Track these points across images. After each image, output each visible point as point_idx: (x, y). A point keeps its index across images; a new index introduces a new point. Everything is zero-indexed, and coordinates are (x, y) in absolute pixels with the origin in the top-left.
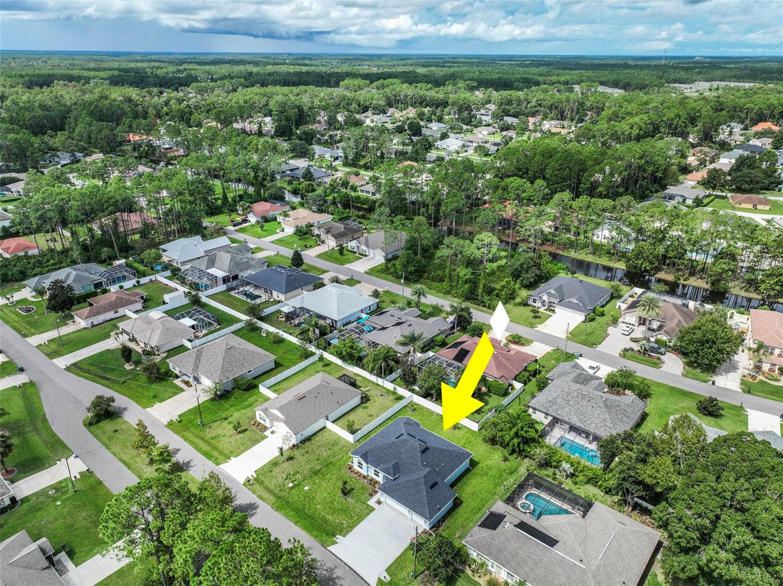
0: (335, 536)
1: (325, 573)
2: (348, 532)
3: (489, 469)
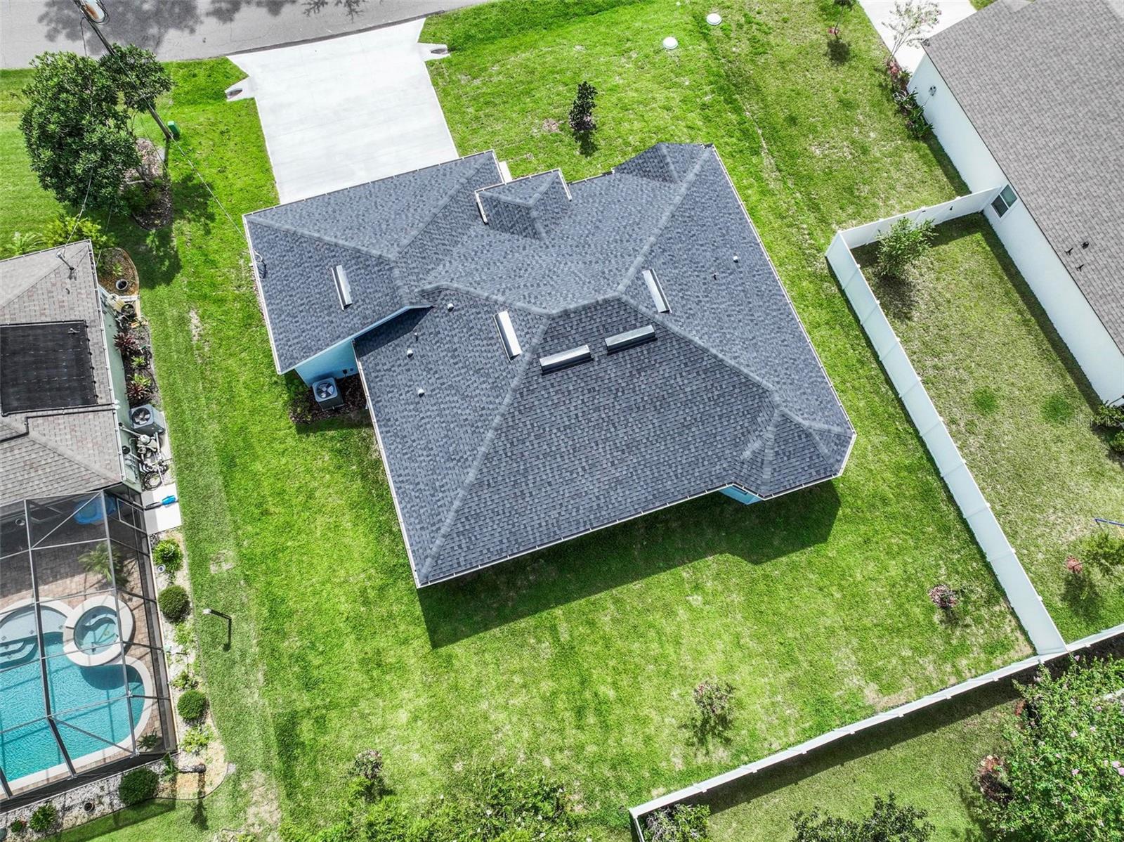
0: (451, 49)
3: (374, 663)
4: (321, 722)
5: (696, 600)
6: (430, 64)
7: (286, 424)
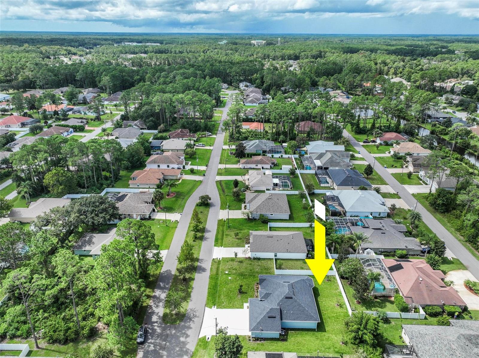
0: (214, 305)
1: (192, 315)
2: (221, 308)
3: (328, 339)
4: (336, 348)
5: (324, 303)
6: (217, 308)
7: (285, 343)
